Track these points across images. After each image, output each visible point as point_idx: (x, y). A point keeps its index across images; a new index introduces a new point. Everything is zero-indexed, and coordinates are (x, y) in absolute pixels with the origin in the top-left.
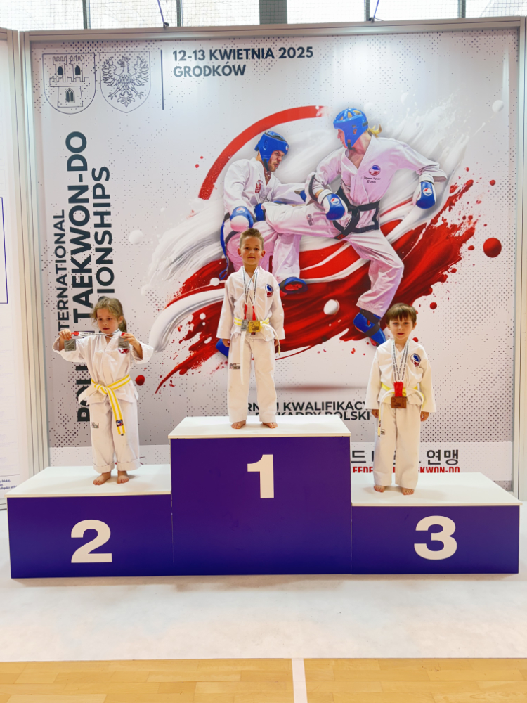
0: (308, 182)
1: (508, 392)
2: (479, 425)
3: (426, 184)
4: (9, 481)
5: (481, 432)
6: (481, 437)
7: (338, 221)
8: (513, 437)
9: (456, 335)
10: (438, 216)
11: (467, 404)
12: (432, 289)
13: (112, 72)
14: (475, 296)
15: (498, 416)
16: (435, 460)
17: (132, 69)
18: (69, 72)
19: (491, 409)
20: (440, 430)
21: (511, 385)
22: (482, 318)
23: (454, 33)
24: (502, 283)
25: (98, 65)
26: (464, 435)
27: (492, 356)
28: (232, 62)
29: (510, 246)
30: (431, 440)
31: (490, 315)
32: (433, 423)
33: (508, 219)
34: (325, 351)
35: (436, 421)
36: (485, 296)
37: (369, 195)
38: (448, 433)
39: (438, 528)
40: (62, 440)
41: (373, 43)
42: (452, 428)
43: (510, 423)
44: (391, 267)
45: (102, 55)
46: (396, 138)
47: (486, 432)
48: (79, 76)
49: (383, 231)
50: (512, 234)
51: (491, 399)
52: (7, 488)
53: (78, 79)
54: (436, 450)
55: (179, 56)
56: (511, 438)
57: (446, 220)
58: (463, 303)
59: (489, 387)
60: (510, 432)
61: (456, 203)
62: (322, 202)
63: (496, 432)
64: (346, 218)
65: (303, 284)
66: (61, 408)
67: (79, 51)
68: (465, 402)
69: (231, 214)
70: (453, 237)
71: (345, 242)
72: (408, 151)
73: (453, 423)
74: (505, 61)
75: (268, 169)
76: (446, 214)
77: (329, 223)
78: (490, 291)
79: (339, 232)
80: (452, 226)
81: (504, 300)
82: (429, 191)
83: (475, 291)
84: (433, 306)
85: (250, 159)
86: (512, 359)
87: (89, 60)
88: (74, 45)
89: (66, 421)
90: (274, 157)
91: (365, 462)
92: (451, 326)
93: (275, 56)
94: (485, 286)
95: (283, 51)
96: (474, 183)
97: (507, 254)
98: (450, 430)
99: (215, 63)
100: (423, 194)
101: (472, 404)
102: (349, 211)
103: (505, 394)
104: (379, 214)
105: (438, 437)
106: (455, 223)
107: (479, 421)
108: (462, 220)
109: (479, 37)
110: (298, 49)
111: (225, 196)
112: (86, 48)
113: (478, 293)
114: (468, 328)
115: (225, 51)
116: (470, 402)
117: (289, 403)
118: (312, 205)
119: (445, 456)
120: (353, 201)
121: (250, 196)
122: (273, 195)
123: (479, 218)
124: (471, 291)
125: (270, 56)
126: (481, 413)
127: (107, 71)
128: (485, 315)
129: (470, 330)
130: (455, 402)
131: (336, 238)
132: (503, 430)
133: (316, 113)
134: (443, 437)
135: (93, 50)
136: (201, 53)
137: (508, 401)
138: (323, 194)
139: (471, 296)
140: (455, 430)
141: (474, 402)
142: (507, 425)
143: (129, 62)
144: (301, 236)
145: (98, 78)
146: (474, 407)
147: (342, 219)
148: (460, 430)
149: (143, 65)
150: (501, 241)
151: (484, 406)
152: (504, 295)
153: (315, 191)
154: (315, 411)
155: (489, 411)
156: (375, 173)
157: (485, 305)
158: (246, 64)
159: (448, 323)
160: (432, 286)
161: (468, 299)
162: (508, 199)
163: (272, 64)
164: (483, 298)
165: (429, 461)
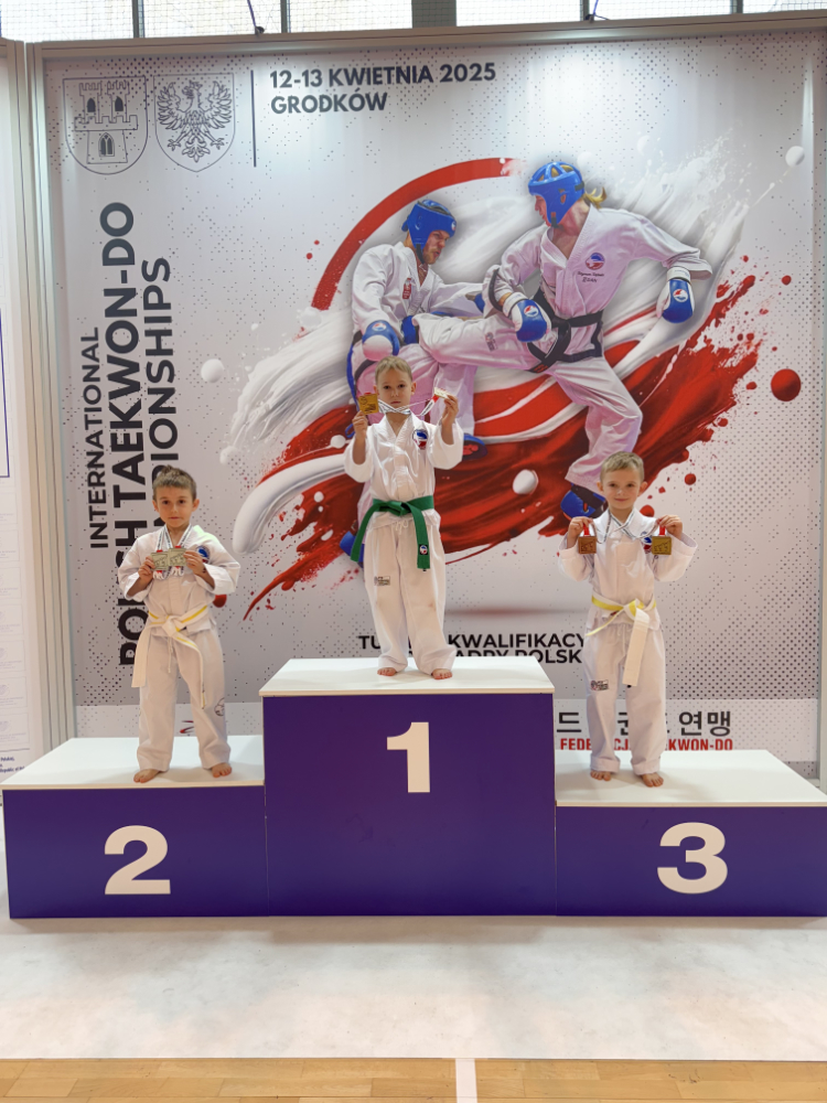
0: (487, 281)
1: (811, 618)
2: (764, 672)
3: (679, 284)
4: (12, 759)
5: (768, 684)
6: (767, 691)
7: (535, 343)
8: (819, 691)
9: (726, 526)
10: (698, 334)
11: (745, 638)
12: (688, 453)
13: (174, 106)
14: (758, 463)
15: (795, 657)
16: (693, 728)
17: (205, 101)
18: (106, 107)
19: (784, 646)
20: (702, 680)
21: (815, 606)
22: (770, 498)
23: (723, 38)
24: (802, 443)
25: (152, 96)
26: (740, 687)
27: (785, 561)
28: (365, 89)
29: (814, 383)
30: (686, 695)
31: (782, 494)
32: (690, 669)
33: (810, 339)
34: (515, 553)
35: (694, 665)
36: (774, 463)
37: (587, 301)
38: (713, 684)
39: (696, 843)
40: (95, 694)
41: (591, 55)
42: (721, 676)
43: (814, 668)
44: (622, 418)
45: (158, 79)
46: (630, 209)
47: (775, 684)
48: (120, 113)
49: (607, 359)
50: (819, 363)
51: (784, 630)
52: (9, 770)
53: (120, 119)
54: (694, 712)
55: (281, 80)
56: (816, 693)
57: (710, 340)
58: (738, 476)
59: (781, 611)
60: (814, 683)
61: (727, 313)
62: (510, 313)
63: (791, 683)
64: (549, 338)
65: (479, 444)
66: (93, 642)
67: (120, 73)
68: (741, 634)
69: (364, 332)
70: (722, 368)
71: (547, 376)
72: (649, 230)
73: (721, 669)
74: (806, 83)
75: (424, 260)
76: (710, 332)
77: (521, 347)
78: (782, 455)
79: (537, 361)
80: (720, 350)
81: (805, 470)
82: (683, 294)
83: (758, 456)
84: (690, 480)
85: (394, 245)
86: (818, 565)
87: (136, 88)
88: (112, 64)
89: (102, 665)
90: (433, 240)
91: (579, 731)
92: (718, 511)
93: (434, 78)
94: (774, 447)
95: (446, 70)
96: (757, 281)
97: (810, 396)
98: (717, 680)
99: (338, 91)
100: (672, 299)
101: (753, 638)
102: (553, 327)
103: (807, 622)
104: (602, 332)
105: (698, 692)
106: (726, 346)
107: (764, 665)
108: (736, 342)
109: (765, 45)
110: (472, 67)
111: (354, 304)
112: (133, 69)
113: (762, 459)
114: (746, 515)
115: (355, 71)
116: (749, 634)
117: (458, 636)
118: (493, 317)
119: (710, 722)
120: (560, 310)
121: (395, 303)
122: (431, 302)
123: (765, 338)
124: (750, 456)
125: (425, 78)
126: (768, 653)
127: (165, 104)
128: (774, 494)
129: (750, 518)
130: (725, 634)
131: (533, 370)
132: (802, 679)
133: (501, 169)
134: (705, 691)
135: (143, 72)
136: (316, 74)
137: (811, 633)
138: (512, 299)
139: (751, 463)
140: (725, 680)
141: (757, 634)
142: (810, 671)
143: (201, 90)
144: (476, 368)
145: (151, 117)
146: (757, 642)
147: (542, 340)
148: (733, 680)
149: (222, 95)
150: (799, 375)
151: (772, 642)
152: (805, 462)
153: (499, 295)
154: (498, 648)
155: (780, 649)
156: (596, 265)
157: (774, 479)
158: (388, 91)
159: (715, 507)
160: (688, 448)
161: (746, 468)
162: (811, 307)
163: (429, 91)
164: (770, 467)
165: (683, 730)
